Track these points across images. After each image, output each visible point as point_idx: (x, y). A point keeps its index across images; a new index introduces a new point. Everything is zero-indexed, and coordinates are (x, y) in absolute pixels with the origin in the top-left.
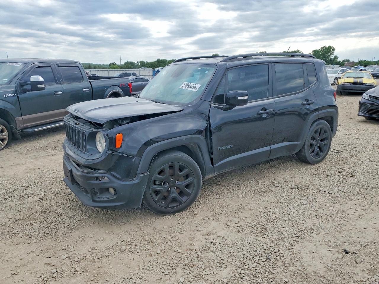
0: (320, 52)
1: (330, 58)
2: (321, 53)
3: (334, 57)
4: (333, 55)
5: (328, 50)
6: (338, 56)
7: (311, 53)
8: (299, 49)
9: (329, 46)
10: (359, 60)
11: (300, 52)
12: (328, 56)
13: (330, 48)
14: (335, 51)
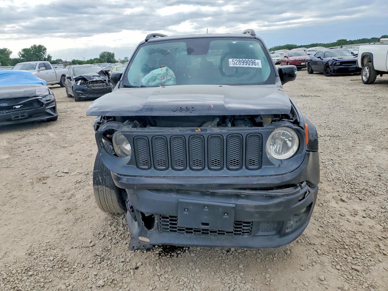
0: (31, 51)
1: (43, 58)
2: (33, 52)
3: (47, 56)
4: (46, 55)
5: (39, 49)
6: (51, 55)
7: (21, 51)
8: (6, 47)
9: (39, 45)
10: (72, 60)
11: (8, 50)
12: (41, 56)
13: (40, 47)
14: (47, 50)
